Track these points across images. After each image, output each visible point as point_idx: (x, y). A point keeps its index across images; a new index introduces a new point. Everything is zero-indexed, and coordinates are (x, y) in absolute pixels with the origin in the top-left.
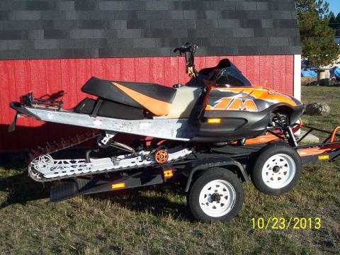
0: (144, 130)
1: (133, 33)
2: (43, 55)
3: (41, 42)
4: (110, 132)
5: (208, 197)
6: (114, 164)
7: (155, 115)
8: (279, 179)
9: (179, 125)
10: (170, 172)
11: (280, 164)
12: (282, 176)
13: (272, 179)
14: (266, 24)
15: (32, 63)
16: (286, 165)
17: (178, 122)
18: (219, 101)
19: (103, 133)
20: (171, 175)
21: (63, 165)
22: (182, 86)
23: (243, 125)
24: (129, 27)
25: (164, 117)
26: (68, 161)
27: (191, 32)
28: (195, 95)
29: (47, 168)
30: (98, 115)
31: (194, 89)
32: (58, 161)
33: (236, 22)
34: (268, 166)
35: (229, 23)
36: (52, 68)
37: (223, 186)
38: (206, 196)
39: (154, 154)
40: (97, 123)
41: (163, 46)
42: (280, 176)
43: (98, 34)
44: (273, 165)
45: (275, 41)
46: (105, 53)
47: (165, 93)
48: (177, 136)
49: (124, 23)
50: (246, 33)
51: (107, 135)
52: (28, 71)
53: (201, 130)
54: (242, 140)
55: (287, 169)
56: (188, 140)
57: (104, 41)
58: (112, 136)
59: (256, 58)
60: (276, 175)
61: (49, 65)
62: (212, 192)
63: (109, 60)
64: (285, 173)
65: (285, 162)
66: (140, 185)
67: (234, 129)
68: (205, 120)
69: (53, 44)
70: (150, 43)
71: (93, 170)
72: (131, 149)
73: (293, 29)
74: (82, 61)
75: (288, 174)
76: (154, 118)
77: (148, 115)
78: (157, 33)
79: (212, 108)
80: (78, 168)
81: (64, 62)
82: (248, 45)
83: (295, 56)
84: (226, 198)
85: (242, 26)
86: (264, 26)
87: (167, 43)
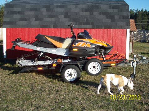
0: (53, 52)
1: (66, 20)
2: (34, 27)
3: (34, 22)
4: (42, 52)
5: (68, 74)
6: (44, 63)
7: (58, 47)
8: (95, 71)
9: (66, 51)
10: (55, 65)
11: (95, 65)
12: (96, 69)
13: (92, 70)
14: (116, 17)
15: (30, 30)
17: (65, 50)
18: (78, 43)
19: (40, 52)
20: (55, 66)
21: (29, 62)
22: (69, 38)
23: (85, 52)
24: (64, 18)
25: (61, 48)
26: (31, 61)
27: (87, 20)
28: (71, 41)
29: (23, 62)
30: (39, 46)
31: (71, 39)
32: (28, 61)
33: (105, 16)
34: (91, 66)
35: (102, 17)
36: (36, 31)
37: (73, 71)
38: (67, 74)
39: (57, 60)
40: (38, 49)
41: (76, 24)
42: (96, 70)
43: (53, 20)
44: (93, 66)
45: (119, 24)
46: (55, 27)
47: (62, 40)
48: (65, 55)
49: (63, 16)
50: (108, 20)
52: (29, 32)
53: (71, 53)
54: (85, 57)
55: (98, 67)
56: (67, 56)
57: (55, 23)
58: (43, 53)
59: (112, 30)
60: (94, 69)
61: (36, 30)
62: (70, 73)
63: (56, 29)
64: (97, 69)
65: (97, 65)
66: (47, 69)
67: (82, 53)
68: (72, 49)
69: (37, 23)
71: (37, 64)
72: (50, 58)
73: (127, 19)
74: (47, 29)
77: (55, 47)
78: (74, 20)
79: (75, 46)
80: (32, 63)
81: (41, 29)
82: (109, 25)
83: (127, 30)
84: (75, 75)
85: (107, 18)
86: (115, 18)
87: (78, 24)
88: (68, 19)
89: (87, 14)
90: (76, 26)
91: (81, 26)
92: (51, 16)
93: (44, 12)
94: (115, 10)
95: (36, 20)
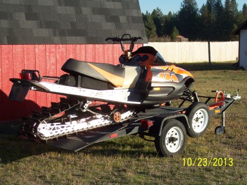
4: (90, 99)
6: (88, 124)
11: (199, 116)
12: (200, 124)
13: (195, 126)
14: (123, 19)
16: (202, 117)
17: (128, 91)
23: (172, 91)
24: (27, 19)
25: (119, 88)
27: (73, 24)
33: (103, 17)
37: (175, 131)
41: (55, 35)
49: (23, 15)
51: (88, 102)
53: (149, 95)
56: (139, 103)
58: (91, 102)
60: (197, 124)
62: (170, 136)
64: (201, 122)
65: (202, 114)
67: (167, 95)
70: (45, 32)
75: (203, 122)
76: (115, 88)
78: (49, 25)
80: (65, 128)
84: (177, 139)
87: (57, 33)
88: (35, 21)
90: (55, 38)
91: (64, 37)
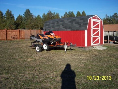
35: (76, 25)
40: (36, 39)
85: (78, 25)
86: (81, 25)
89: (70, 23)
92: (57, 26)
93: (56, 24)
94: (82, 21)
95: (53, 28)
